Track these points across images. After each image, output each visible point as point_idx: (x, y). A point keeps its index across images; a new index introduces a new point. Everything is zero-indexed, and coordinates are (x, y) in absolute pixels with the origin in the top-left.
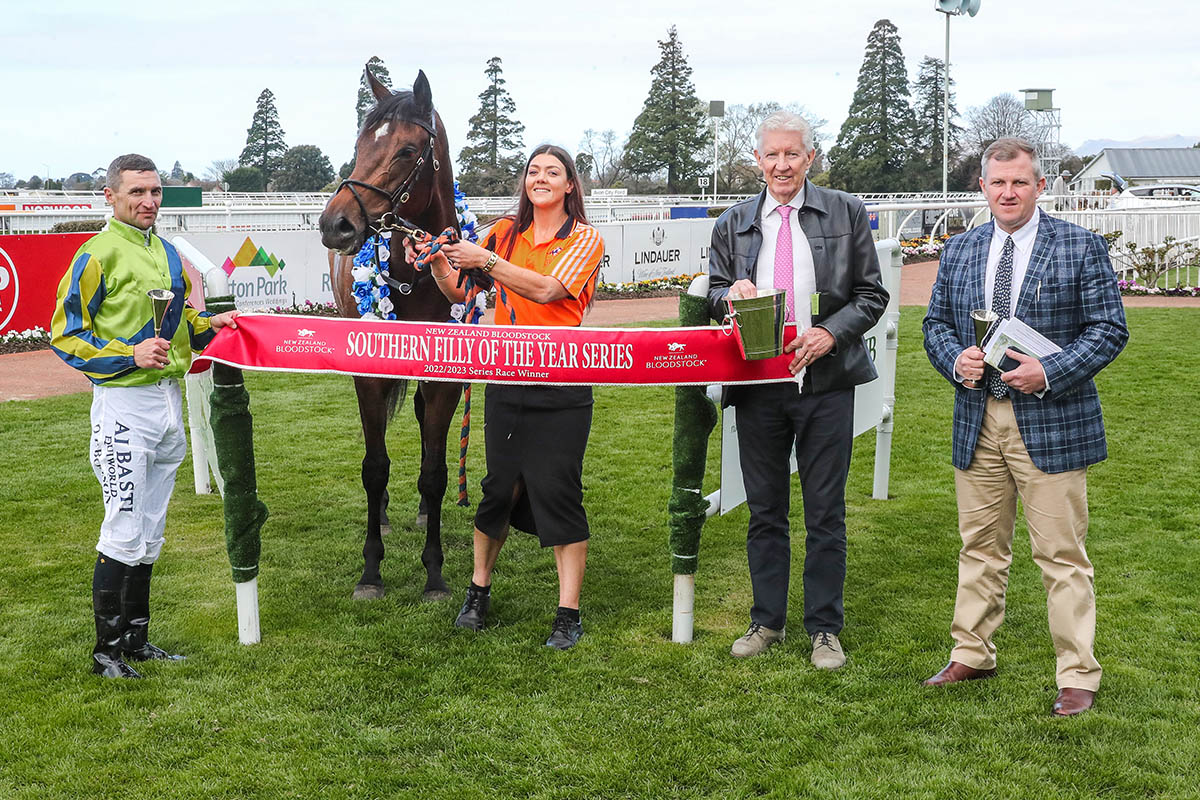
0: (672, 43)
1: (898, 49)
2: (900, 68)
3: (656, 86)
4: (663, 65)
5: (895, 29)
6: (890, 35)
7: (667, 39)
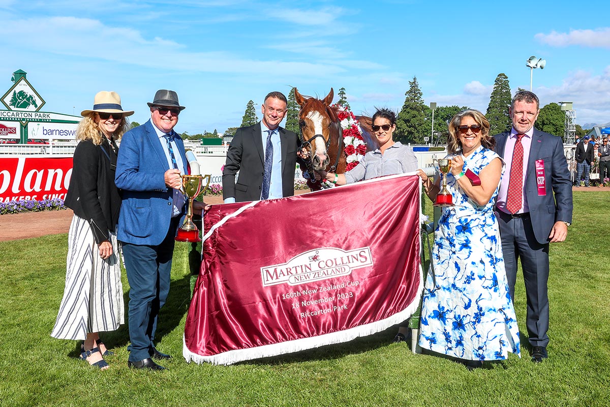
0: (414, 83)
1: (508, 86)
2: (508, 93)
3: (407, 100)
4: (410, 92)
5: (507, 78)
6: (504, 80)
7: (412, 81)
